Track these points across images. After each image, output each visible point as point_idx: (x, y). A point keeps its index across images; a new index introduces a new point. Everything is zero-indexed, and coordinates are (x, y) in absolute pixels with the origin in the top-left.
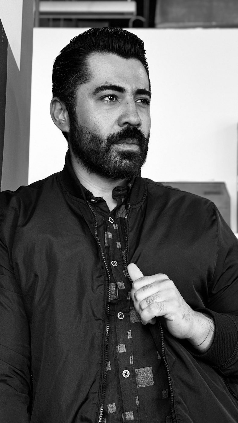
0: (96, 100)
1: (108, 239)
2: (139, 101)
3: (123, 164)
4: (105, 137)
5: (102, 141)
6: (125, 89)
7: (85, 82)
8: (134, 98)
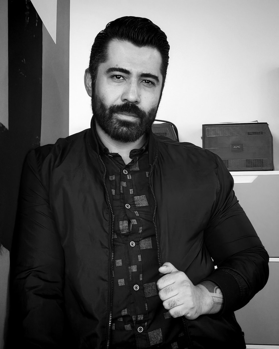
0: (109, 77)
2: (144, 82)
3: (121, 130)
4: (109, 107)
5: (106, 109)
6: (131, 72)
7: (103, 62)
8: (139, 80)
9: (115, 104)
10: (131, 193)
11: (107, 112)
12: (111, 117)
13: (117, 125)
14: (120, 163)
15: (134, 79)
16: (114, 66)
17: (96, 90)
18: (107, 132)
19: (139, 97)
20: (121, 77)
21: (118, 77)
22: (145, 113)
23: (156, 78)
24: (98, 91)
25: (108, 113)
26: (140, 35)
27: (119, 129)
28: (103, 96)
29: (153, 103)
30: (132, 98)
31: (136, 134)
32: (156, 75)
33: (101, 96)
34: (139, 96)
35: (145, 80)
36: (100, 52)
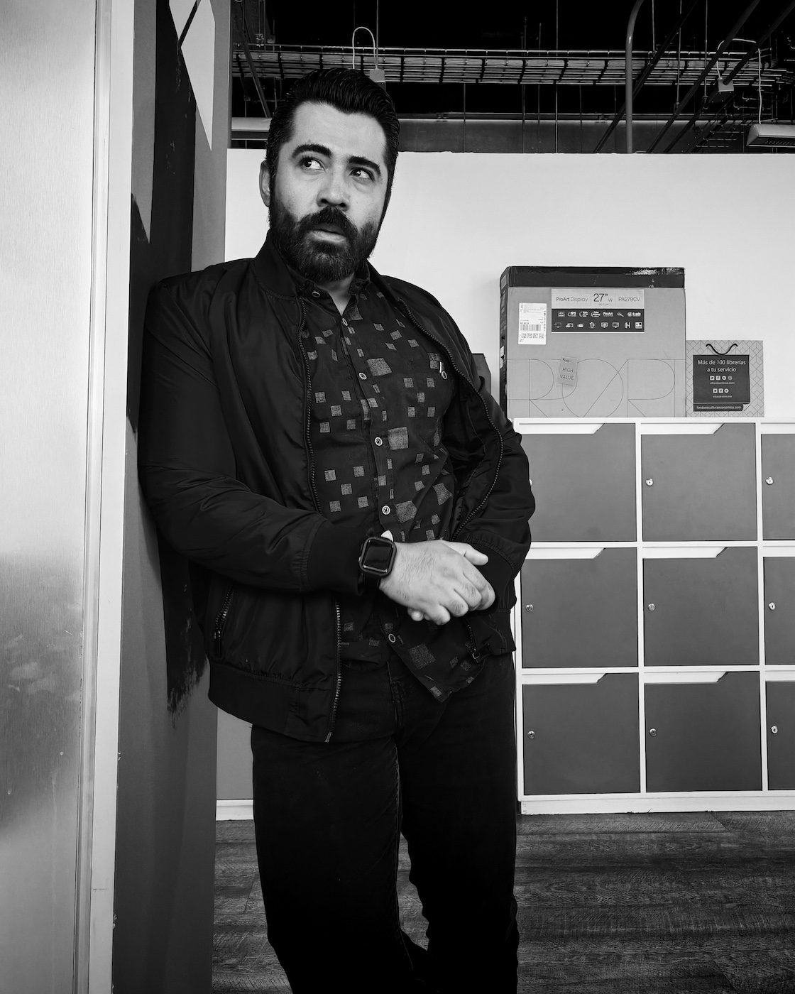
0: (296, 165)
1: (347, 346)
3: (317, 258)
4: (299, 219)
5: (295, 224)
6: (332, 153)
7: (287, 140)
8: (348, 168)
9: (308, 213)
11: (297, 228)
13: (311, 251)
14: (328, 310)
15: (339, 167)
16: (304, 141)
17: (276, 190)
19: (348, 197)
22: (356, 230)
23: (375, 166)
24: (280, 195)
25: (298, 230)
26: (348, 93)
27: (315, 256)
28: (289, 201)
29: (369, 214)
30: (334, 196)
32: (376, 162)
33: (285, 202)
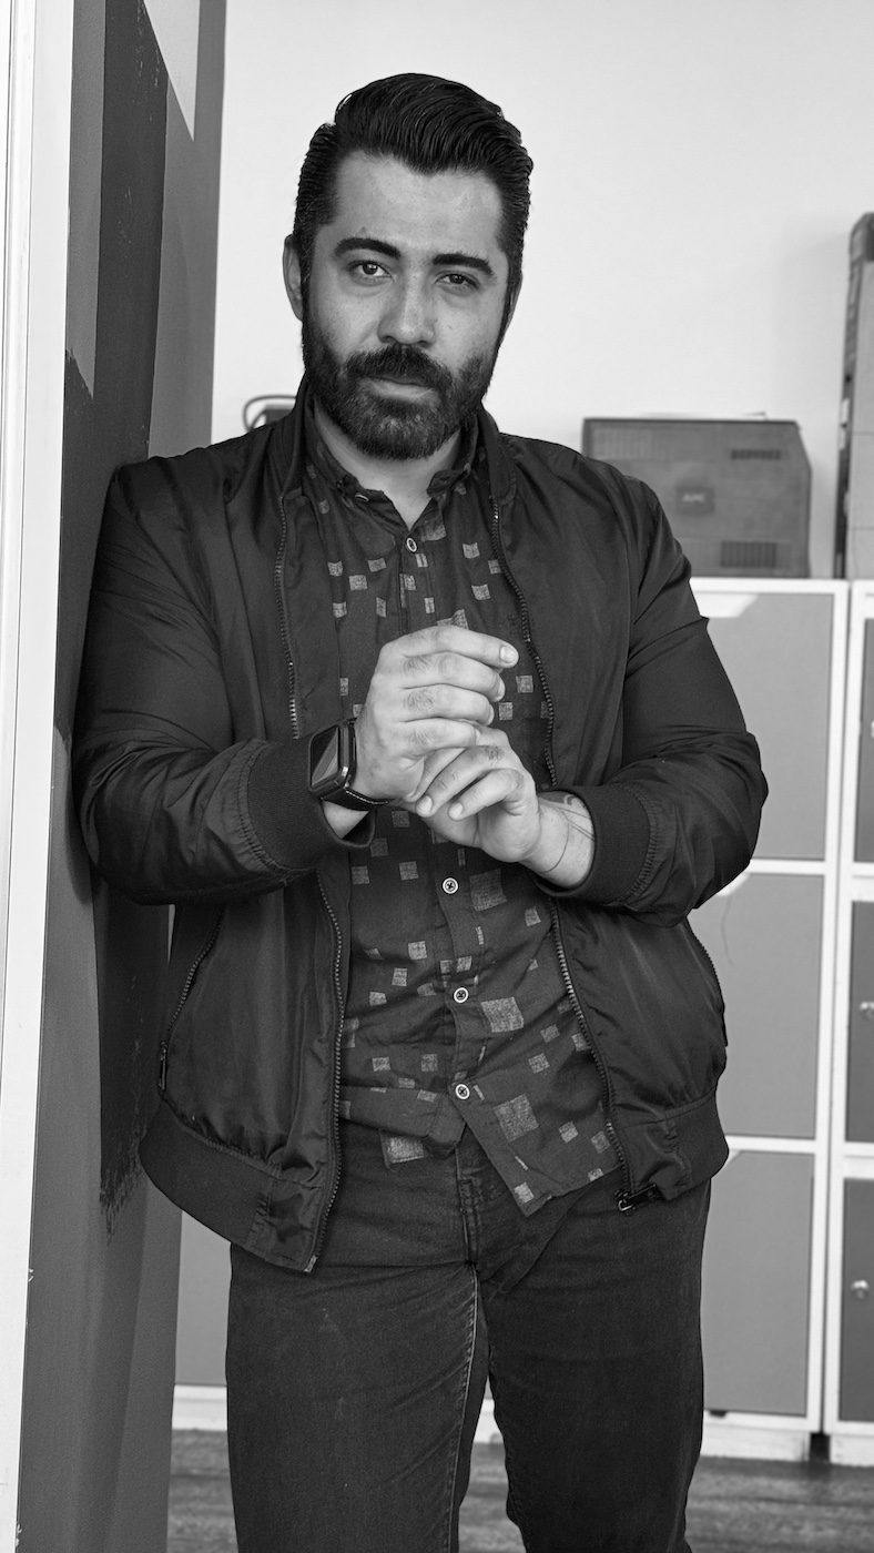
0: (342, 269)
1: (406, 591)
2: (447, 279)
3: (382, 426)
4: (345, 358)
5: (339, 366)
6: (402, 250)
7: (327, 223)
8: (431, 272)
9: (361, 351)
10: (428, 611)
11: (342, 373)
12: (352, 389)
13: (371, 413)
14: (387, 520)
15: (416, 276)
16: (355, 233)
17: (311, 305)
18: (346, 430)
19: (432, 326)
20: (379, 269)
21: (368, 267)
22: (449, 374)
23: (482, 265)
24: (316, 310)
25: (345, 376)
27: (378, 422)
29: (474, 343)
30: (407, 331)
31: (431, 435)
32: (482, 255)
34: (431, 324)
35: (451, 276)
36: (317, 194)
